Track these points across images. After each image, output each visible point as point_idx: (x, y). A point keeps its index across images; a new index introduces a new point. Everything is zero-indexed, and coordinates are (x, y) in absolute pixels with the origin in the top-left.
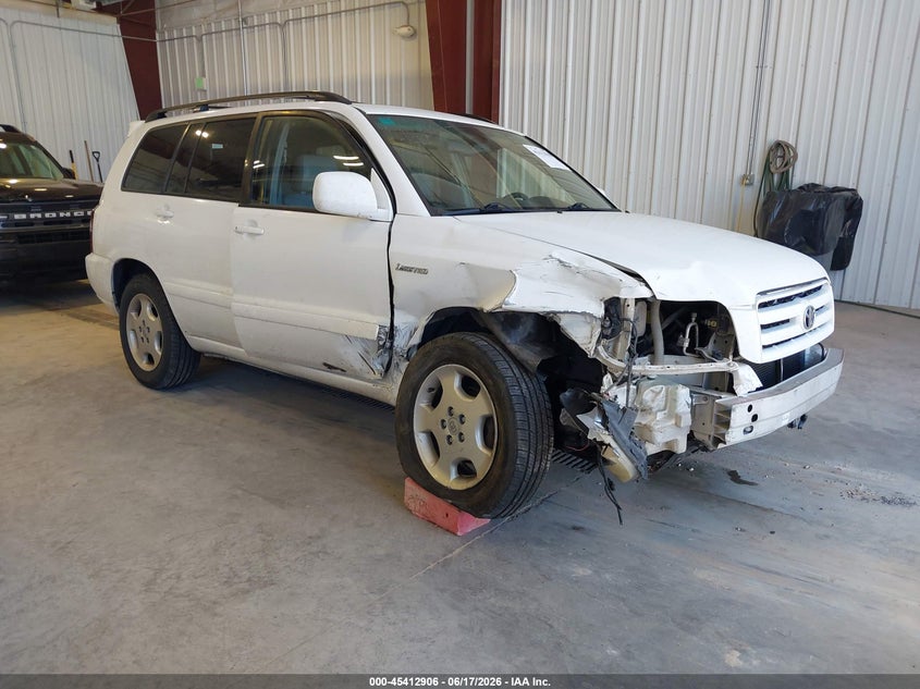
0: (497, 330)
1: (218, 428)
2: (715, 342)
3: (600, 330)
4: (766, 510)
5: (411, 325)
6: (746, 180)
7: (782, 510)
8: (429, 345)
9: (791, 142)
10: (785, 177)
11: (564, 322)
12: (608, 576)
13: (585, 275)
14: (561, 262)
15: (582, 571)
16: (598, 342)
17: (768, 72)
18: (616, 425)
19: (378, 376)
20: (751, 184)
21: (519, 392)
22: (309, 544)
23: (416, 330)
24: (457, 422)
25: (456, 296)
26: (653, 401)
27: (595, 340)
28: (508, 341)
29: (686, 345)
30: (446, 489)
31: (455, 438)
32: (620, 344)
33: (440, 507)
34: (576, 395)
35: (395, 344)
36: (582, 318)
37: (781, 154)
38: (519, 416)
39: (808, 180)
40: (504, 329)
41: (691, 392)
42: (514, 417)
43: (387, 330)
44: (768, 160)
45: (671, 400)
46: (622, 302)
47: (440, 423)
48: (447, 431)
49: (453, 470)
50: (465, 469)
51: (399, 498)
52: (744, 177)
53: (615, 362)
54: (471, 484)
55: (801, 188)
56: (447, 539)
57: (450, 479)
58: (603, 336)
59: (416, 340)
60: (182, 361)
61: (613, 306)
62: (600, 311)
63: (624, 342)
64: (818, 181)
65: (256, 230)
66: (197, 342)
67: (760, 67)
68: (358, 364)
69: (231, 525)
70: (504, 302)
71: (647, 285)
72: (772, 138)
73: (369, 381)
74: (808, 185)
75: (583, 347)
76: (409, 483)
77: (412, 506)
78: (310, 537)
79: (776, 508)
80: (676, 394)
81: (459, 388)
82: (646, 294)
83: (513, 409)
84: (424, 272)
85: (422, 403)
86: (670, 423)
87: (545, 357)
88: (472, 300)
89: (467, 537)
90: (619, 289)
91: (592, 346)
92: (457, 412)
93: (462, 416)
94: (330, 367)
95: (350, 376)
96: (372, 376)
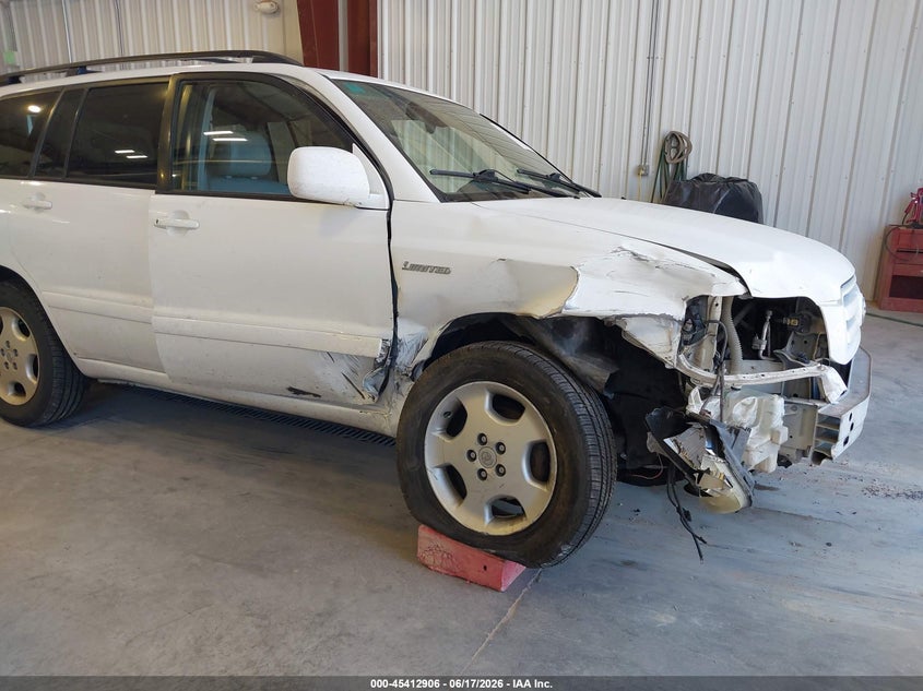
0: (547, 340)
1: (133, 473)
2: (793, 342)
3: (679, 335)
4: (805, 518)
5: (418, 336)
6: (641, 171)
7: (821, 516)
8: (447, 359)
9: (684, 132)
10: (680, 168)
11: (630, 327)
12: (696, 621)
13: (666, 271)
14: (634, 255)
15: (666, 619)
16: (680, 349)
17: (659, 63)
18: (731, 451)
19: (369, 400)
20: (646, 175)
21: (584, 411)
22: (322, 624)
23: (425, 342)
24: (493, 453)
25: (488, 298)
26: (744, 415)
27: (675, 347)
28: (564, 353)
29: (763, 347)
30: (481, 535)
31: (491, 471)
32: (704, 351)
33: (473, 558)
34: (663, 415)
35: (398, 360)
36: (654, 321)
37: (675, 146)
38: (590, 440)
39: (702, 171)
40: (556, 339)
41: (785, 402)
42: (585, 442)
43: (389, 344)
44: (663, 150)
45: (765, 414)
46: (710, 300)
47: (465, 455)
48: (478, 464)
49: (487, 512)
50: (505, 508)
51: (410, 552)
52: (640, 168)
53: (700, 372)
54: (518, 526)
55: (697, 178)
56: (489, 597)
57: (484, 524)
58: (684, 343)
59: (425, 354)
60: (67, 392)
61: (697, 307)
62: (679, 312)
63: (709, 349)
64: (711, 171)
65: (186, 223)
66: (88, 366)
67: (651, 58)
68: (341, 387)
69: (205, 609)
70: (564, 306)
71: (742, 281)
72: (666, 129)
73: (355, 407)
74: (703, 175)
75: (662, 356)
76: (424, 534)
77: (429, 560)
78: (319, 615)
79: (814, 515)
80: (773, 405)
81: (490, 410)
82: (739, 290)
83: (582, 431)
84: (444, 271)
85: (434, 431)
86: (765, 441)
87: (613, 371)
88: (510, 304)
89: (513, 591)
90: (711, 285)
91: (673, 354)
92: (493, 439)
93: (500, 444)
94: (297, 392)
95: (328, 402)
96: (359, 401)
